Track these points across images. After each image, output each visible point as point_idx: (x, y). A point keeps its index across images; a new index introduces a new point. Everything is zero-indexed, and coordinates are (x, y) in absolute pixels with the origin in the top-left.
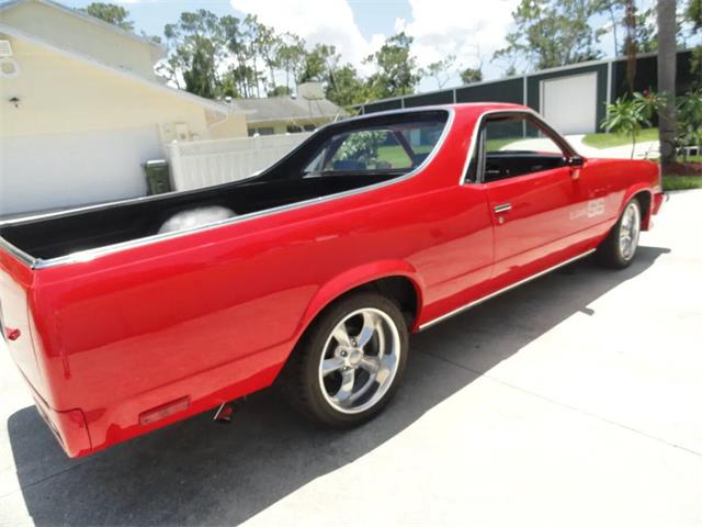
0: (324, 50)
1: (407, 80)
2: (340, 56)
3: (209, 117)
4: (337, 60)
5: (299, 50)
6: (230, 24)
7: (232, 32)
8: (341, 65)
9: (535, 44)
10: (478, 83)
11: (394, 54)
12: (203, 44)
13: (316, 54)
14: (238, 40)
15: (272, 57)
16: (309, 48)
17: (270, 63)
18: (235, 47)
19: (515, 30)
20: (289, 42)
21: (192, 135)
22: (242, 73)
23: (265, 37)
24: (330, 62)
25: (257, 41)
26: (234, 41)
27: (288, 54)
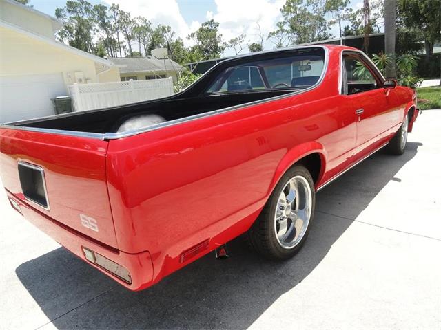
0: (163, 29)
1: (216, 50)
2: (174, 33)
3: (98, 68)
4: (172, 36)
5: (146, 29)
6: (101, 10)
7: (102, 16)
8: (174, 39)
9: (293, 28)
10: (260, 52)
11: (208, 33)
12: (82, 23)
13: (158, 31)
14: (106, 21)
15: (129, 33)
16: (154, 27)
17: (128, 37)
18: (104, 25)
19: (282, 20)
20: (140, 24)
21: (86, 80)
22: (110, 43)
23: (124, 20)
24: (167, 36)
25: (119, 21)
26: (103, 21)
27: (140, 31)
